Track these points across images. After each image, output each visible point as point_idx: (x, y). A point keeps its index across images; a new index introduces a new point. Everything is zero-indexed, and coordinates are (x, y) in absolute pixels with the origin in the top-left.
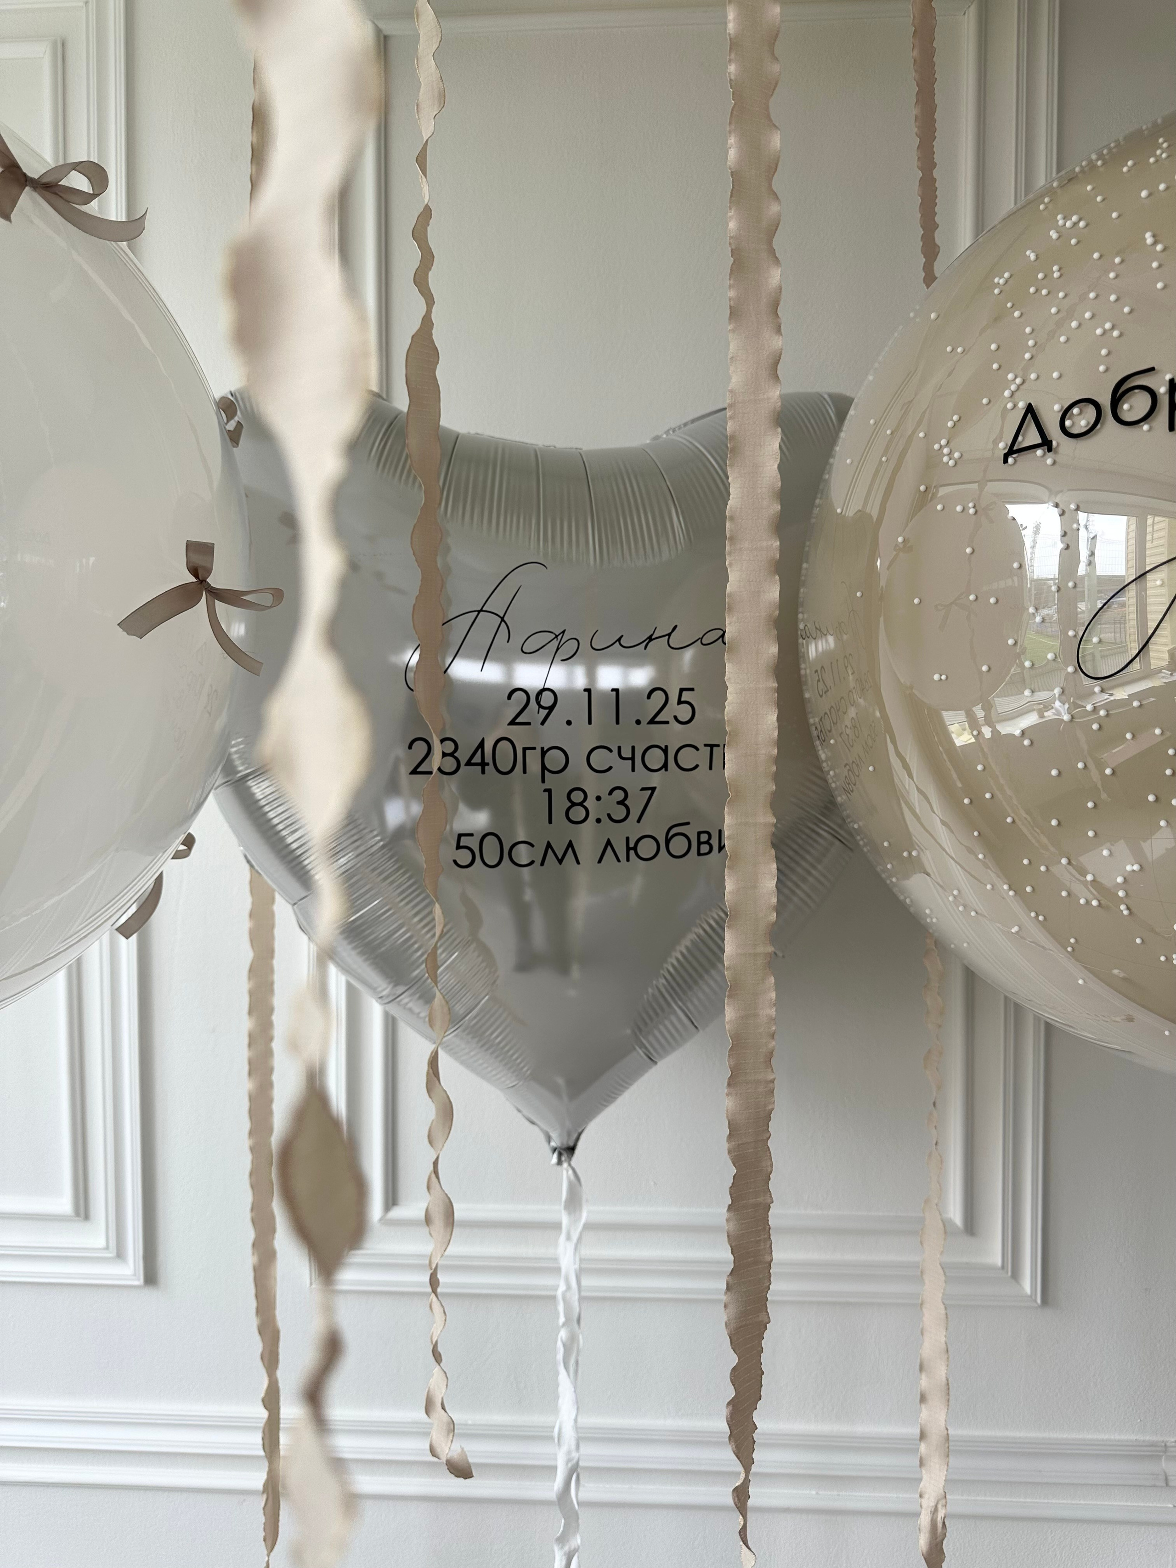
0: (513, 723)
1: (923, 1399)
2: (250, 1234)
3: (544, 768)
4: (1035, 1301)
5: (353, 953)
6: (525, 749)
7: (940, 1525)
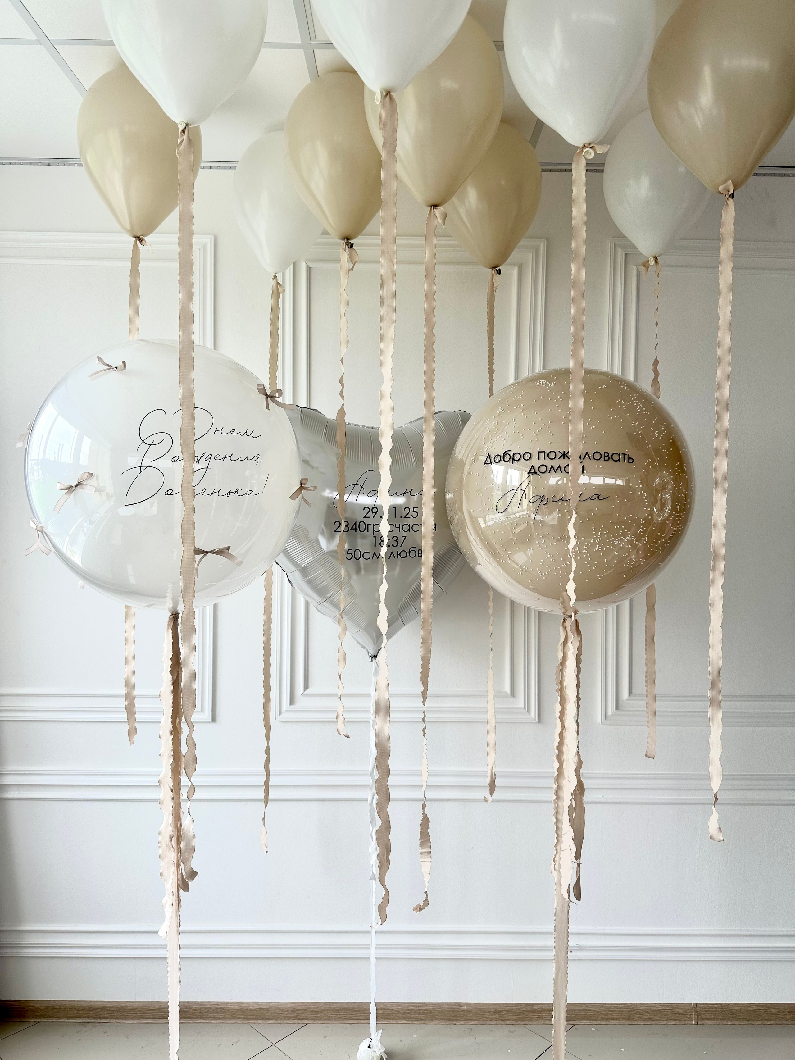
0: (365, 517)
1: (488, 732)
2: (263, 691)
3: (374, 530)
4: (536, 720)
5: (308, 588)
6: (368, 525)
7: (494, 774)
